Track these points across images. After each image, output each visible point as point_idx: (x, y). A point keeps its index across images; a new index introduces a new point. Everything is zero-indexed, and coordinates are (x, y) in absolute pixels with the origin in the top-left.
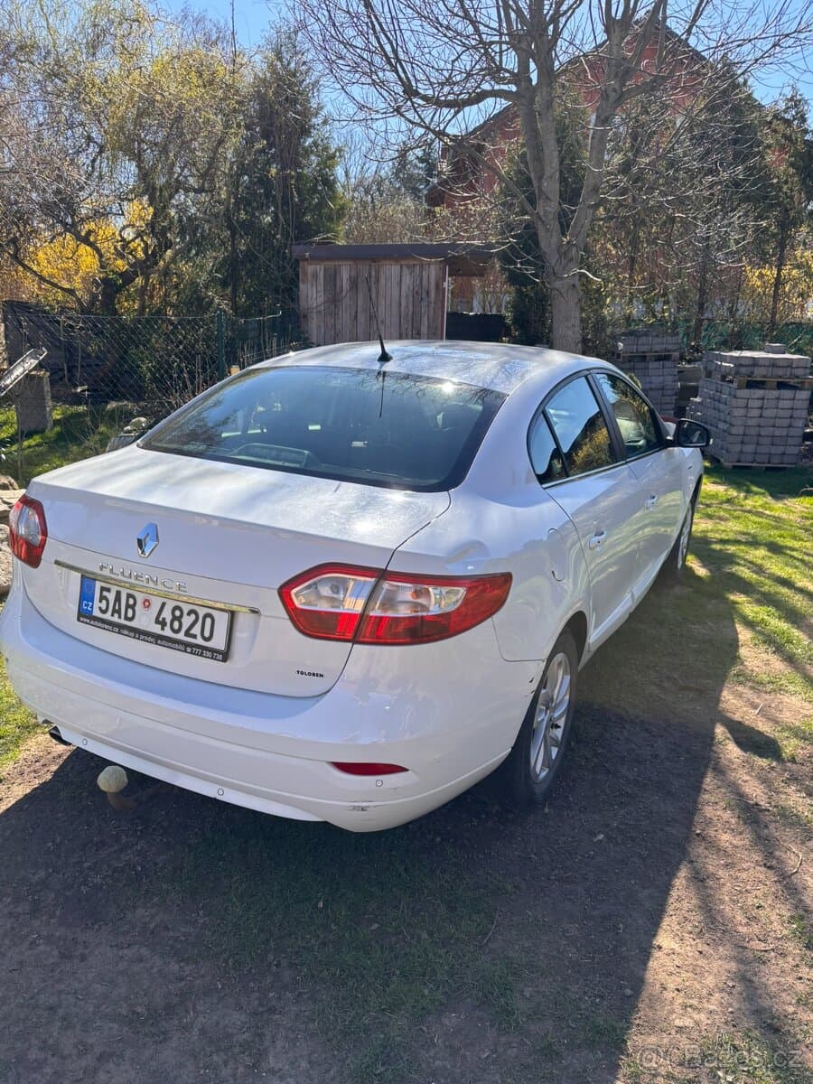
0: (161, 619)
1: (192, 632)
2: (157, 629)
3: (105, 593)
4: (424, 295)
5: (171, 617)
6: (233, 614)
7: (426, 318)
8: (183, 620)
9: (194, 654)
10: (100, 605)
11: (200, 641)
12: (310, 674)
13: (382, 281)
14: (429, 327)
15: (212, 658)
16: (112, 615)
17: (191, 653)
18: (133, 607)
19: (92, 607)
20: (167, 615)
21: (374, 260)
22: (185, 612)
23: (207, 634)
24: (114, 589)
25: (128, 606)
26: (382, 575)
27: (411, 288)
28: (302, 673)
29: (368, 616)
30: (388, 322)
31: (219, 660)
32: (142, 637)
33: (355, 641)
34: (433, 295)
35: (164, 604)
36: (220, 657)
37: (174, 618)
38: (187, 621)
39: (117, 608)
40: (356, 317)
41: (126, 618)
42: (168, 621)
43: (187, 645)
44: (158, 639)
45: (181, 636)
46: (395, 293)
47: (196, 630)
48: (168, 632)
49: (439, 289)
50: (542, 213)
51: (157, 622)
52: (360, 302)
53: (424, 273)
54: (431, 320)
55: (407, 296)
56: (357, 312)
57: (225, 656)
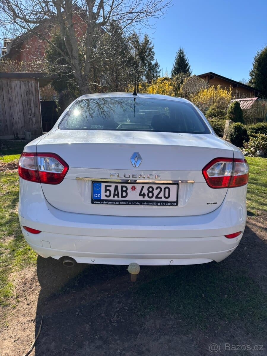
0: (142, 194)
1: (159, 196)
3: (108, 188)
4: (31, 92)
7: (32, 101)
8: (154, 192)
9: (162, 205)
10: (106, 194)
11: (163, 199)
12: (212, 203)
13: (13, 86)
14: (34, 104)
15: (171, 205)
16: (114, 197)
17: (160, 205)
18: (126, 191)
19: (100, 196)
21: (8, 78)
22: (155, 188)
24: (113, 185)
25: (122, 191)
27: (25, 89)
28: (209, 204)
30: (17, 102)
31: (174, 205)
32: (133, 203)
33: (228, 187)
34: (34, 92)
35: (143, 187)
36: (175, 204)
37: (149, 192)
39: (116, 193)
40: (4, 100)
41: (122, 197)
44: (141, 203)
46: (19, 91)
49: (36, 90)
51: (140, 195)
52: (5, 95)
53: (29, 84)
54: (35, 102)
55: (24, 93)
56: (4, 98)
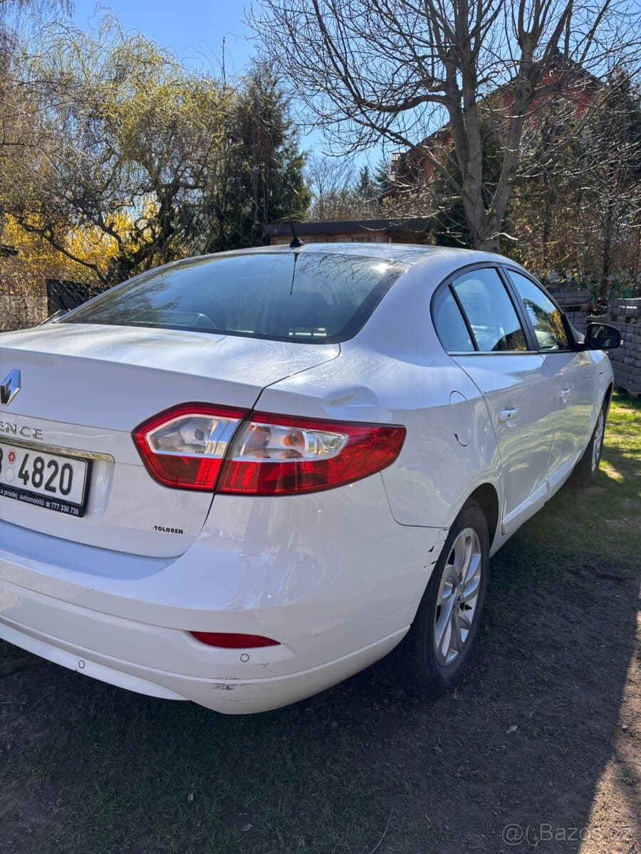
0: (24, 472)
2: (19, 483)
5: (33, 470)
6: (90, 464)
9: (53, 509)
11: (58, 495)
12: (168, 530)
15: (69, 513)
17: (50, 508)
20: (29, 468)
23: (65, 487)
26: (248, 415)
28: (160, 529)
29: (230, 461)
31: (75, 515)
32: (6, 492)
33: (216, 491)
35: (27, 456)
36: (76, 511)
38: (48, 473)
42: (30, 474)
43: (46, 499)
44: (20, 494)
45: (41, 490)
47: (55, 483)
48: (29, 487)
50: (467, 191)
51: (21, 476)
57: (82, 510)
